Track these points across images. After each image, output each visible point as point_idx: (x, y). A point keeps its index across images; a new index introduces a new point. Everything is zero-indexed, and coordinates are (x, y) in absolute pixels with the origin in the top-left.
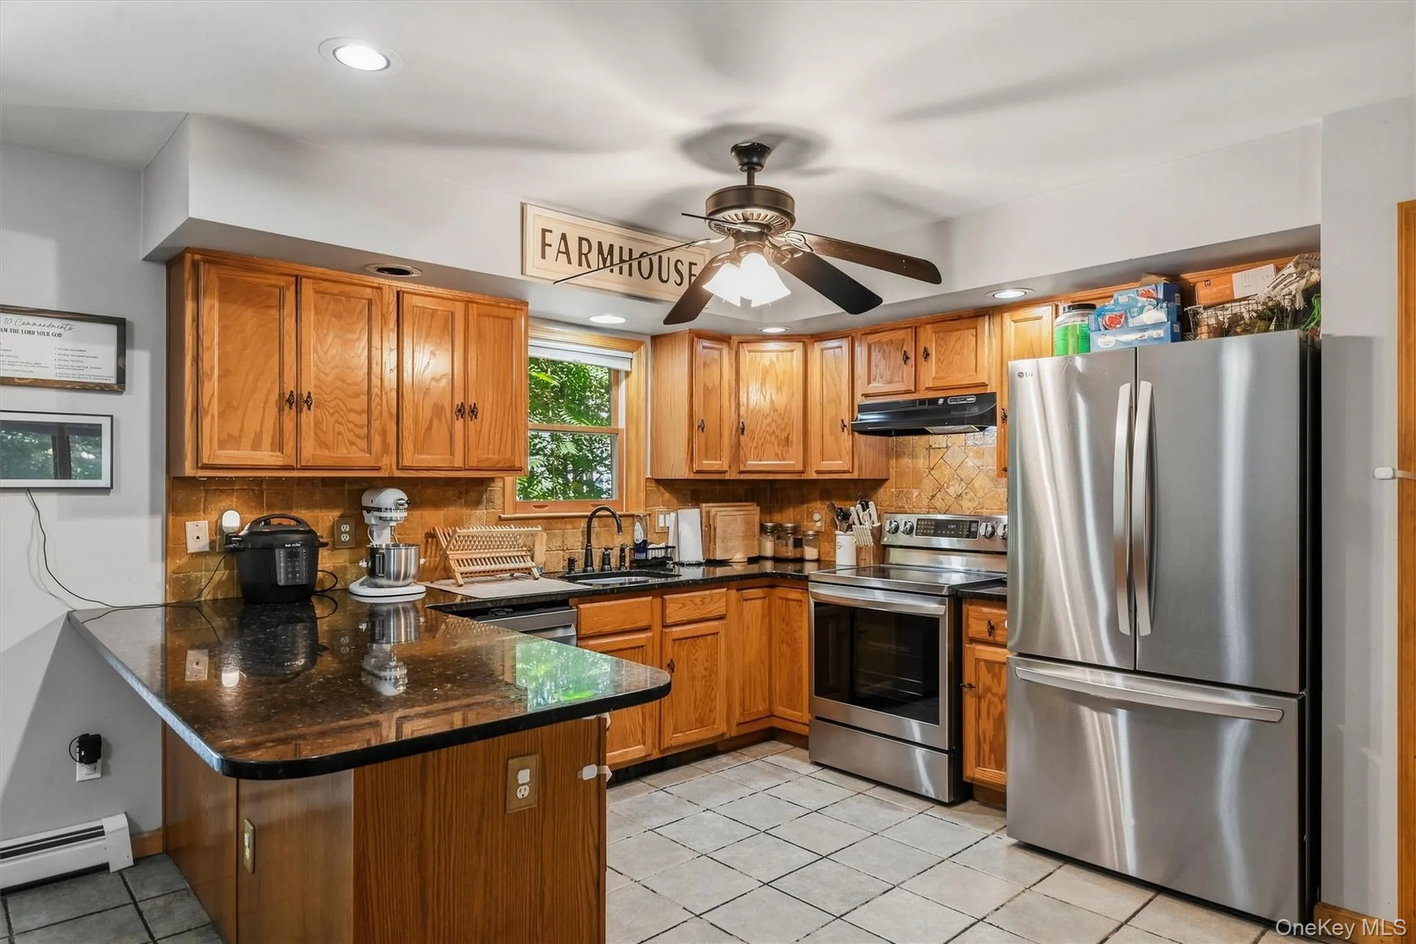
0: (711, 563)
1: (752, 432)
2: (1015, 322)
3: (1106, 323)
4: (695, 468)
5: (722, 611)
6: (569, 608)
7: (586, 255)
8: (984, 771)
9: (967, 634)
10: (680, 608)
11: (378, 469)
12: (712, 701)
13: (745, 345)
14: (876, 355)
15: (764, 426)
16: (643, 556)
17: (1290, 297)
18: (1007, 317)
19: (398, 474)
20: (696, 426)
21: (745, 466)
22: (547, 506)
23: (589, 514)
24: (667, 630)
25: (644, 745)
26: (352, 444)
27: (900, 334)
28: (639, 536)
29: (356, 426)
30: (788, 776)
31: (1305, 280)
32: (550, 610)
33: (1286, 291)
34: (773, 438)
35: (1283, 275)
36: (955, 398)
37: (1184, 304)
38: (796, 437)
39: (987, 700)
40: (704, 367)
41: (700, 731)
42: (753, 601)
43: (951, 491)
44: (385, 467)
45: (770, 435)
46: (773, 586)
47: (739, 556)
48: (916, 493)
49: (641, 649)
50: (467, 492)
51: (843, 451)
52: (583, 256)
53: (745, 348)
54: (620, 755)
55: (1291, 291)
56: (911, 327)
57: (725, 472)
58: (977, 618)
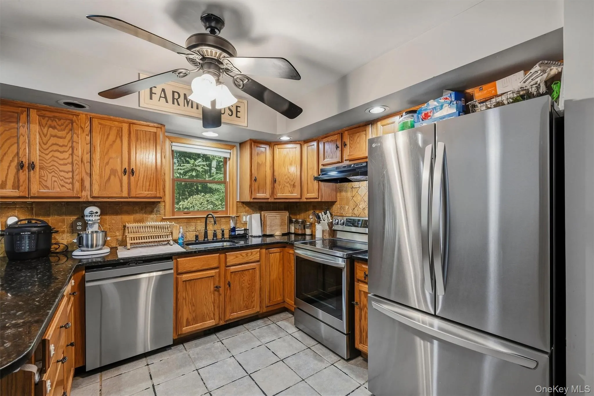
0: (265, 236)
1: (279, 182)
2: (383, 126)
3: (423, 117)
4: (253, 197)
5: (258, 258)
6: (172, 260)
7: (177, 99)
8: (363, 346)
9: (356, 277)
10: (235, 258)
11: (79, 198)
12: (253, 298)
13: (276, 146)
14: (327, 146)
15: (284, 180)
16: (233, 233)
17: (536, 85)
18: (379, 124)
19: (91, 200)
20: (253, 180)
21: (276, 196)
22: (190, 213)
23: (206, 216)
24: (227, 268)
25: (215, 320)
26: (63, 186)
27: (335, 137)
28: (232, 225)
29: (65, 178)
30: (282, 334)
31: (546, 74)
32: (163, 261)
33: (534, 82)
34: (288, 184)
35: (531, 73)
36: (357, 164)
37: (466, 101)
38: (298, 184)
39: (364, 311)
40: (257, 155)
41: (246, 312)
42: (275, 254)
43: (361, 206)
44: (84, 197)
45: (287, 183)
46: (285, 247)
47: (278, 233)
48: (347, 208)
49: (212, 277)
50: (146, 208)
51: (315, 190)
52: (175, 100)
53: (276, 147)
54: (201, 325)
55: (537, 82)
56: (340, 133)
57: (268, 199)
58: (361, 270)
